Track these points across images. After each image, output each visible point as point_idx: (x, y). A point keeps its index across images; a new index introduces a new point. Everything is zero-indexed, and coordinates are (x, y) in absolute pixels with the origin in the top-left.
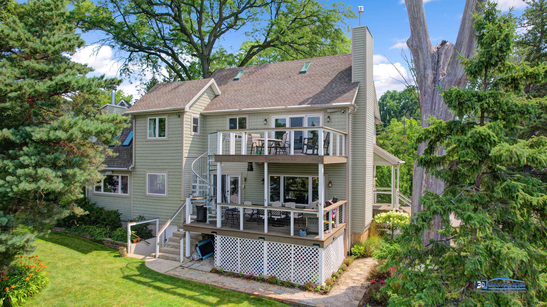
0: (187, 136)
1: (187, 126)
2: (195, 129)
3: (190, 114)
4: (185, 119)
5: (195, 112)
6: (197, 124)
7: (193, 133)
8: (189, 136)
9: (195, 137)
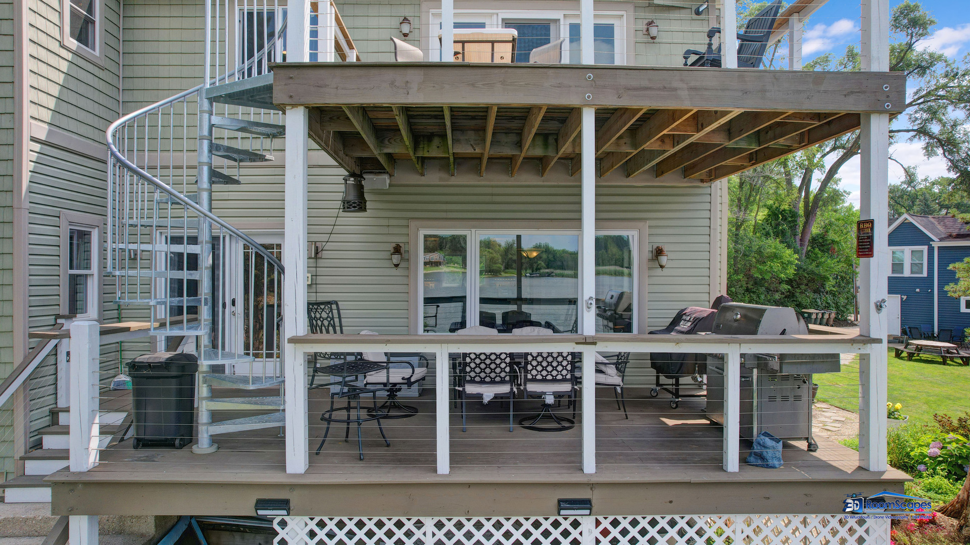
0: (44, 39)
2: (81, 32)
6: (90, 11)
7: (72, 42)
8: (54, 47)
9: (82, 63)
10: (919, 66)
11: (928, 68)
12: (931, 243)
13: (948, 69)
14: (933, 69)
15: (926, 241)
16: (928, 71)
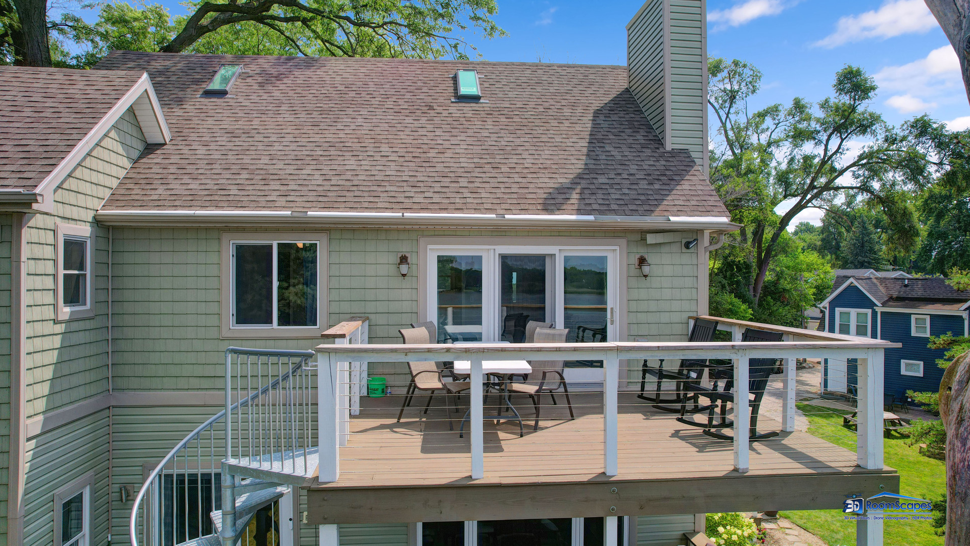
0: (39, 328)
1: (38, 282)
2: (73, 292)
3: (49, 222)
4: (26, 251)
5: (74, 213)
6: (82, 267)
7: (66, 311)
8: (50, 328)
9: (75, 326)
10: (861, 125)
11: (869, 127)
12: (875, 308)
13: (887, 133)
14: (874, 128)
15: (871, 305)
16: (869, 130)
